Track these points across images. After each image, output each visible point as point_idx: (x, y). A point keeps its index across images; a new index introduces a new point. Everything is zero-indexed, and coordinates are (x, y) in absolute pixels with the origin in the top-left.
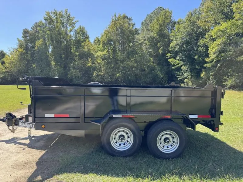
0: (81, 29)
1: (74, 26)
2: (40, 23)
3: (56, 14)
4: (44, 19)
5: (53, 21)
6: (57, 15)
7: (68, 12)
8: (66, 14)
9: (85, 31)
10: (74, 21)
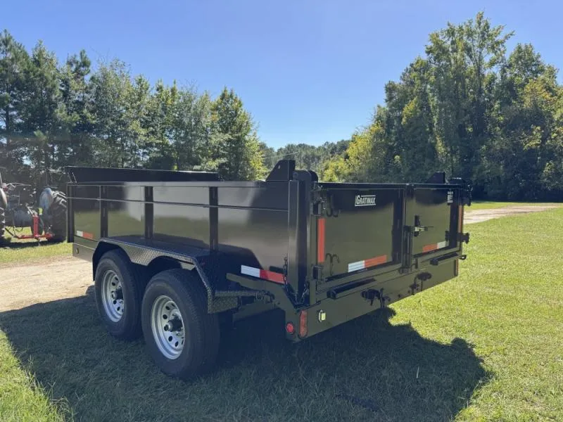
0: (519, 52)
1: (502, 49)
2: (418, 62)
3: (451, 33)
4: (427, 52)
5: (445, 51)
6: (453, 34)
7: (485, 19)
8: (480, 23)
9: (534, 57)
10: (499, 38)
